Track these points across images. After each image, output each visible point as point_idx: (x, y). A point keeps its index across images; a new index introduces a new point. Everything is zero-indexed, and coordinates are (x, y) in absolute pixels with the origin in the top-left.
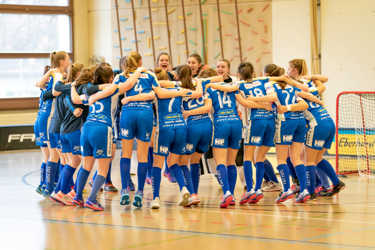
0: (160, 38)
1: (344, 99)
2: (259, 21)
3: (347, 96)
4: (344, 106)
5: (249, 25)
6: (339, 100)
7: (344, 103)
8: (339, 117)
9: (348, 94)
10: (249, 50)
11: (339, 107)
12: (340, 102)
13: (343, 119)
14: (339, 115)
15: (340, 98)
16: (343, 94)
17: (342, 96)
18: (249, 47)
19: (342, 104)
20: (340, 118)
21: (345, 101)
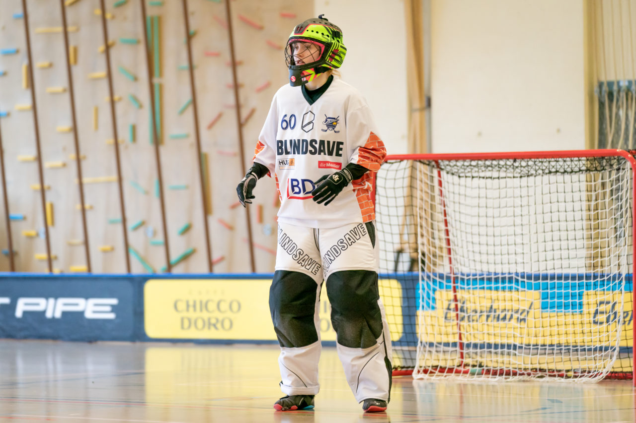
0: (51, 65)
1: (391, 175)
2: (284, 16)
3: (400, 168)
4: (390, 193)
5: (261, 28)
9: (402, 163)
10: (259, 90)
11: (377, 197)
16: (389, 161)
18: (260, 83)
19: (385, 188)
21: (395, 179)
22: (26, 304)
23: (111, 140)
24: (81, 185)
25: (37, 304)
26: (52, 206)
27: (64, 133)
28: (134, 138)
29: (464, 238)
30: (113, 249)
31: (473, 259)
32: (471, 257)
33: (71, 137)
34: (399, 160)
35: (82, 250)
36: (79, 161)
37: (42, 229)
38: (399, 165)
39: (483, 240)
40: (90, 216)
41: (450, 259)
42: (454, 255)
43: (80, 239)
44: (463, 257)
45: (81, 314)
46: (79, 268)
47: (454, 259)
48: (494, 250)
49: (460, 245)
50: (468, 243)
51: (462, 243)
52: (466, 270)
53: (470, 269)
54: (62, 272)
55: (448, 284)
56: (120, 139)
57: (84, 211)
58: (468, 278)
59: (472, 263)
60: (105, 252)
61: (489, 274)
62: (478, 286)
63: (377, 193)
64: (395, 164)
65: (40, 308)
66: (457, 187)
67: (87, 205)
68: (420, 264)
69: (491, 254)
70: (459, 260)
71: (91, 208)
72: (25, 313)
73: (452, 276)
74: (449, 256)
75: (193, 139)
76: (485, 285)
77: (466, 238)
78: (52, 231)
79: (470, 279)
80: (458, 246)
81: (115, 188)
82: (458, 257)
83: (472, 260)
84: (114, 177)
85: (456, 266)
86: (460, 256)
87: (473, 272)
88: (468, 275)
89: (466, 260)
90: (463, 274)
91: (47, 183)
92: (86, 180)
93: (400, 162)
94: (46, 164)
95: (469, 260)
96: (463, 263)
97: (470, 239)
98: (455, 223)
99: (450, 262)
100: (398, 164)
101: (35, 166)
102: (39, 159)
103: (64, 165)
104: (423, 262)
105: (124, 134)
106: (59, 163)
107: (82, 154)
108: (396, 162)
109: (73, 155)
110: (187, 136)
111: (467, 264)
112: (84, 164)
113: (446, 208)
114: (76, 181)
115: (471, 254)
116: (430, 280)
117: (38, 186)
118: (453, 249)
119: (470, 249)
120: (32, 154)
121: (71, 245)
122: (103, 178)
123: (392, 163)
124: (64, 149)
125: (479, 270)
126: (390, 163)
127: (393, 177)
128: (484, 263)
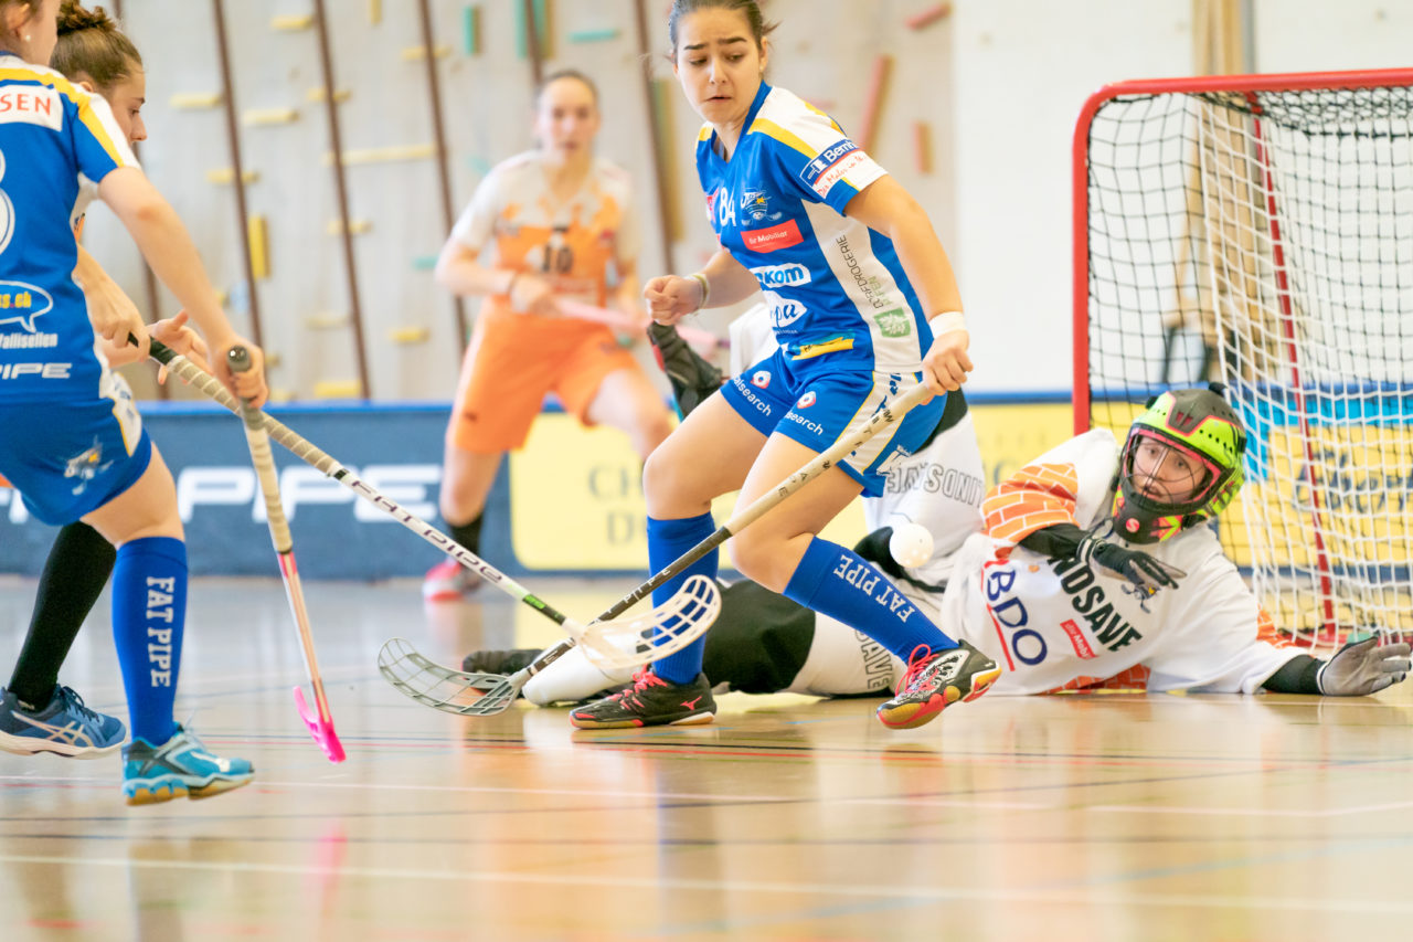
1: (1129, 133)
3: (1151, 115)
4: (1128, 181)
6: (1089, 141)
7: (1126, 157)
8: (1094, 259)
9: (1156, 100)
11: (1093, 191)
12: (1098, 152)
13: (1124, 273)
14: (1097, 244)
15: (1100, 128)
16: (1120, 97)
17: (1111, 110)
19: (1114, 169)
20: (1098, 265)
21: (1139, 144)
22: (202, 486)
23: (417, 50)
24: (339, 170)
25: (231, 486)
26: (264, 225)
27: (291, 32)
28: (477, 43)
29: (1324, 295)
30: (425, 337)
31: (1348, 349)
32: (1343, 346)
33: (311, 40)
34: (1148, 95)
35: (345, 341)
36: (332, 105)
37: (240, 288)
38: (1149, 108)
39: (1372, 297)
40: (363, 249)
41: (1292, 348)
42: (1301, 339)
43: (340, 309)
44: (1324, 343)
45: (347, 508)
46: (339, 387)
47: (1302, 348)
48: (1400, 325)
49: (1315, 313)
50: (1335, 307)
51: (1320, 306)
52: (1331, 378)
53: (1341, 375)
54: (293, 398)
55: (1295, 414)
56: (440, 46)
57: (348, 237)
58: (1339, 397)
59: (1345, 358)
60: (405, 344)
61: (1388, 386)
62: (1363, 419)
63: (1093, 182)
64: (1136, 104)
65: (239, 495)
66: (1302, 161)
67: (357, 223)
68: (1224, 364)
69: (1392, 335)
70: (1313, 353)
71: (368, 228)
72: (200, 510)
73: (1301, 391)
74: (1289, 340)
75: (630, 42)
76: (1381, 417)
77: (1330, 296)
78: (266, 293)
79: (1342, 401)
80: (1309, 314)
81: (429, 174)
82: (1311, 344)
83: (1346, 352)
84: (427, 146)
85: (1308, 368)
86: (1317, 341)
87: (1347, 381)
88: (1339, 391)
89: (1332, 352)
90: (1324, 389)
91: (249, 166)
92: (351, 156)
93: (1151, 98)
94: (248, 117)
95: (1338, 351)
96: (1323, 361)
97: (1338, 298)
98: (1303, 255)
99: (1294, 358)
100: (1147, 103)
101: (218, 120)
102: (228, 100)
103: (295, 117)
104: (1231, 358)
105: (451, 34)
106: (281, 112)
107: (341, 88)
108: (1139, 99)
109: (316, 92)
110: (615, 36)
111: (1332, 364)
112: (347, 114)
113: (1279, 217)
114: (325, 159)
115: (1342, 335)
116: (1252, 404)
117: (225, 173)
118: (1298, 323)
119: (1341, 322)
120: (210, 89)
121: (317, 328)
122: (396, 151)
123: (1130, 102)
124: (294, 74)
125: (1364, 379)
126: (1124, 101)
127: (1135, 140)
128: (1374, 358)
